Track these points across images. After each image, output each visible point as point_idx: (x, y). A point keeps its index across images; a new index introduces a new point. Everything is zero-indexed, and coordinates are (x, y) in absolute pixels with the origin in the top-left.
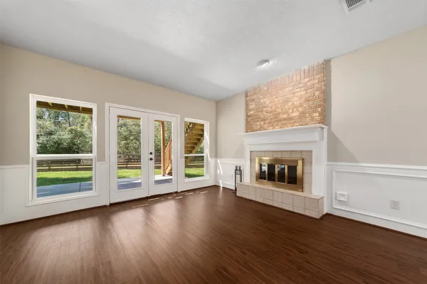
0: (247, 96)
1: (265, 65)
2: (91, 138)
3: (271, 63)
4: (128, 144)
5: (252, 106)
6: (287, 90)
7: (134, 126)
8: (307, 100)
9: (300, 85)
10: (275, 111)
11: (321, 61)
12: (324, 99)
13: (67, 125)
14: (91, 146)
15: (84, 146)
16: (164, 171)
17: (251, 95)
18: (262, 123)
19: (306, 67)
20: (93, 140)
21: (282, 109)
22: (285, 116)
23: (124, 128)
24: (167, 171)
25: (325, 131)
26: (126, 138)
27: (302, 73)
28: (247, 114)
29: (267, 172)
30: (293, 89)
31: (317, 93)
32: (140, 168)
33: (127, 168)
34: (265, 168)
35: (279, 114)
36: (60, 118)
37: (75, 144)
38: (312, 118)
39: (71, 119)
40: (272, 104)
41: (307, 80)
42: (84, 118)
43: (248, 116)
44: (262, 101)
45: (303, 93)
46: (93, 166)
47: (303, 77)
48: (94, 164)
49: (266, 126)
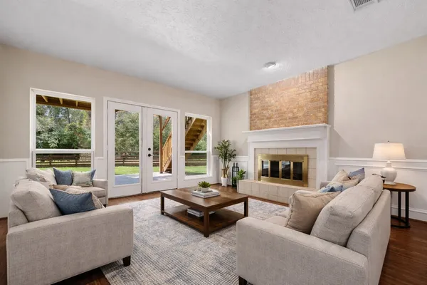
0: (251, 95)
1: (272, 67)
2: (90, 135)
3: (278, 65)
4: (125, 141)
5: (257, 104)
6: (292, 90)
7: (130, 123)
8: (312, 101)
9: (305, 87)
10: (281, 110)
11: (325, 66)
12: (328, 101)
13: (67, 122)
14: (90, 143)
15: (83, 143)
16: (162, 168)
17: (256, 94)
18: (267, 121)
19: (311, 72)
20: (92, 136)
21: (288, 109)
22: (291, 115)
23: (121, 125)
24: (165, 169)
25: (328, 130)
26: (122, 135)
27: (307, 76)
28: (251, 112)
29: (269, 169)
30: (299, 90)
31: (321, 95)
32: (137, 165)
33: (123, 165)
34: (268, 166)
35: (284, 113)
36: (60, 115)
37: (74, 141)
38: (317, 118)
39: (70, 116)
40: (277, 103)
41: (312, 82)
42: (82, 115)
43: (252, 114)
44: (267, 100)
45: (308, 94)
46: (92, 163)
47: (308, 79)
48: (92, 161)
49: (270, 124)
